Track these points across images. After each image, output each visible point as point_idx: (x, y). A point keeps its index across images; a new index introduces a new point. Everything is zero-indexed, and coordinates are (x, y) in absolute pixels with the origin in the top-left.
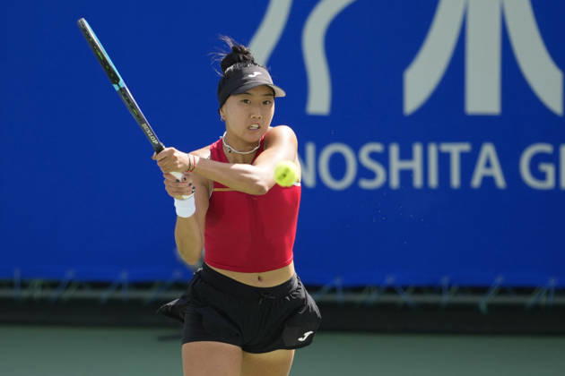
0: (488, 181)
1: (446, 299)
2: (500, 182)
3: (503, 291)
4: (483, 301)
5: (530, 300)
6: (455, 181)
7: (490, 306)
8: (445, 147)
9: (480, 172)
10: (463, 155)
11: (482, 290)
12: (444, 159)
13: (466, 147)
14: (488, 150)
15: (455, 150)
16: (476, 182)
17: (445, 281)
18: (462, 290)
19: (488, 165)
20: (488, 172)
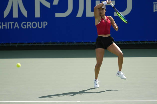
0: (17, 27)
1: (11, 45)
2: (18, 28)
3: (19, 44)
4: (16, 45)
5: (23, 45)
6: (12, 28)
7: (17, 46)
8: (10, 23)
9: (15, 26)
10: (13, 24)
11: (16, 44)
12: (10, 24)
13: (13, 23)
14: (16, 23)
15: (12, 23)
16: (15, 28)
17: (11, 42)
18: (13, 44)
19: (16, 25)
20: (17, 26)
